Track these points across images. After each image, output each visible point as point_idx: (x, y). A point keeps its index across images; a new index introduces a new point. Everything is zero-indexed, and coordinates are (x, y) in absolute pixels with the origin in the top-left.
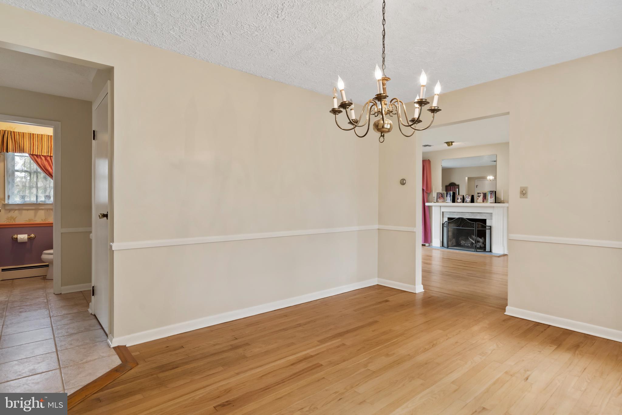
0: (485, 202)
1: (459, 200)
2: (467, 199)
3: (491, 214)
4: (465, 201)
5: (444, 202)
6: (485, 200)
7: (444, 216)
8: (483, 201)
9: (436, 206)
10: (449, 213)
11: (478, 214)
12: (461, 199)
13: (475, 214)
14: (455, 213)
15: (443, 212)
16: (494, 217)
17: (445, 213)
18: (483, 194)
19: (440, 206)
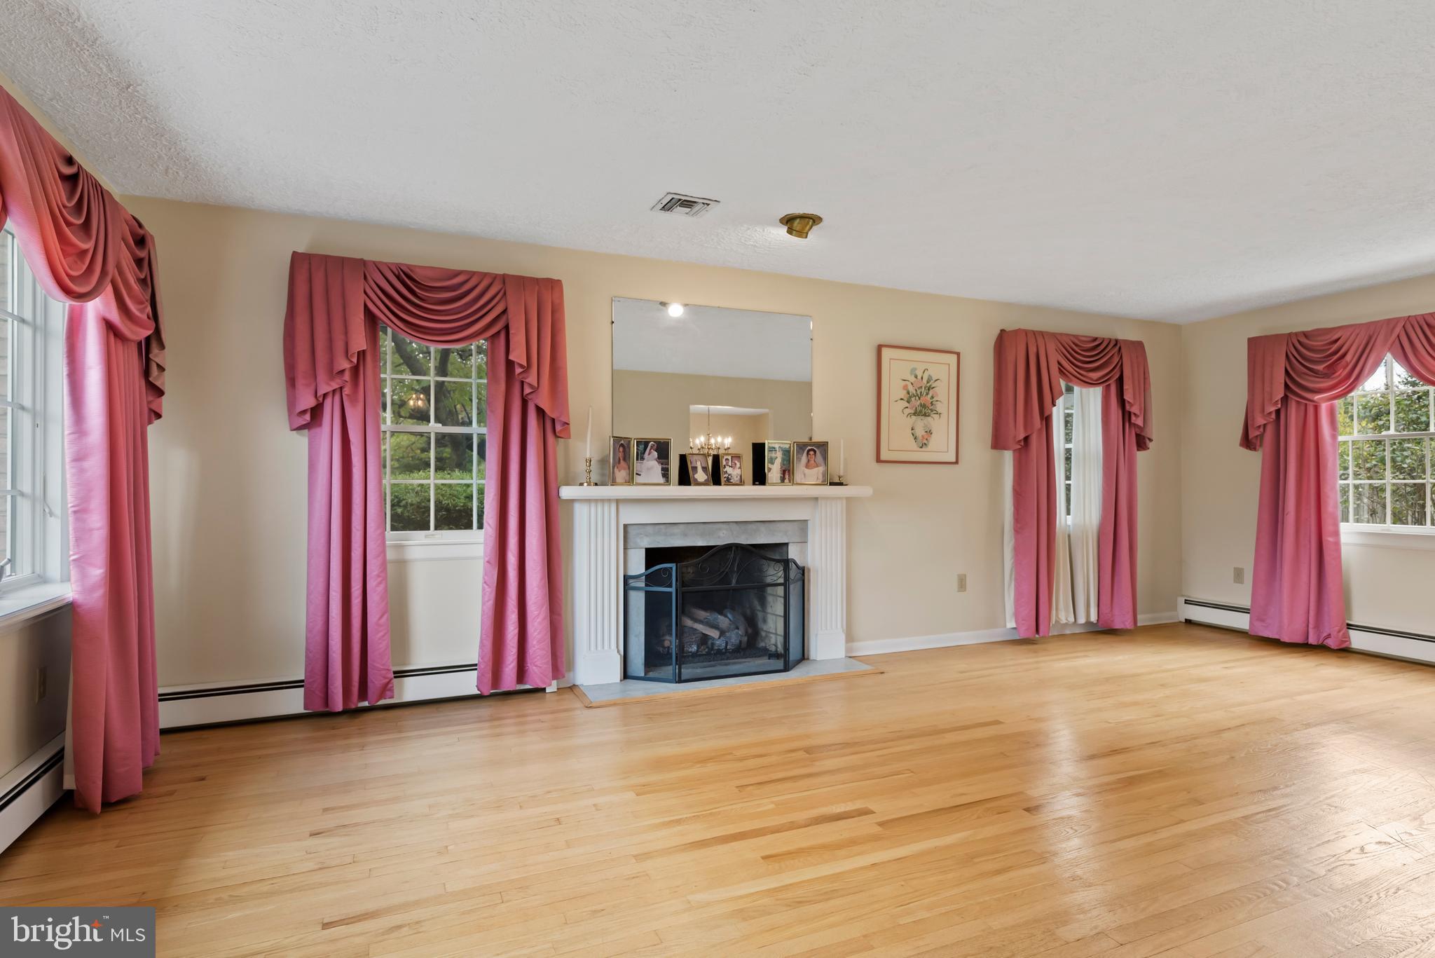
0: (787, 481)
1: (701, 476)
2: (728, 469)
3: (803, 524)
4: (723, 480)
5: (630, 481)
6: (787, 476)
7: (631, 544)
8: (783, 480)
9: (596, 501)
10: (650, 529)
11: (762, 528)
12: (705, 469)
13: (750, 526)
14: (676, 530)
15: (625, 526)
16: (816, 537)
17: (632, 531)
18: (781, 453)
19: (618, 501)
